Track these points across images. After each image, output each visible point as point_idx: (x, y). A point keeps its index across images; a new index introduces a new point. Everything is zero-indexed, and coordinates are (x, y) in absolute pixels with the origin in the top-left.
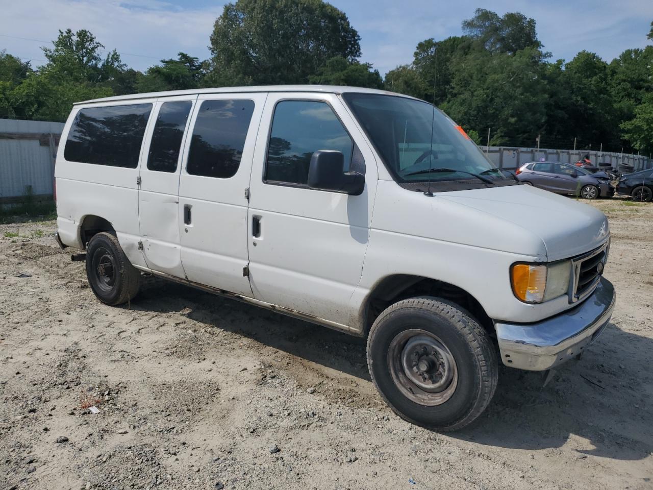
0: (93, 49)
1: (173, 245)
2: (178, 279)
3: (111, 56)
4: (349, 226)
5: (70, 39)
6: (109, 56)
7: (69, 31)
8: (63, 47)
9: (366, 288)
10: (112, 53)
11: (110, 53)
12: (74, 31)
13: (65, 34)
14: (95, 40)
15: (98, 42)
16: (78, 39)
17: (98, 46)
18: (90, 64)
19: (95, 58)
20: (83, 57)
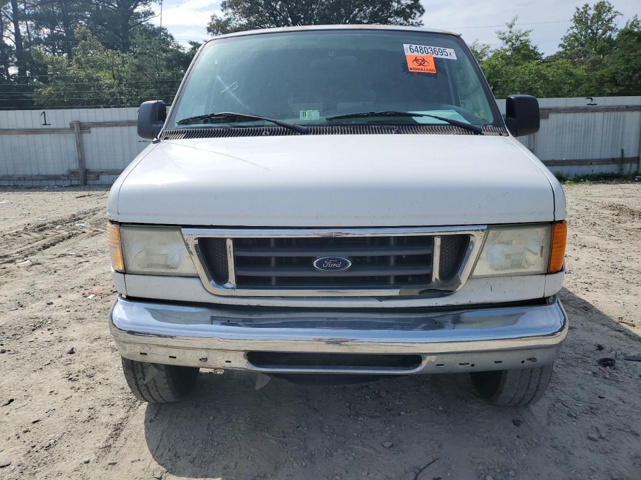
0: (610, 20)
3: (629, 23)
5: (586, 13)
6: (627, 24)
7: (587, 6)
8: (578, 23)
10: (632, 20)
11: (629, 20)
12: (591, 6)
13: (582, 10)
14: (614, 10)
15: (616, 11)
16: (595, 12)
17: (615, 15)
18: (603, 36)
19: (612, 29)
20: (597, 29)
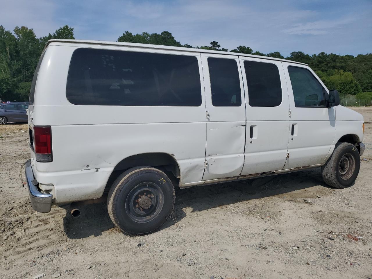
1: (237, 155)
2: (230, 179)
4: (329, 121)
9: (333, 144)
